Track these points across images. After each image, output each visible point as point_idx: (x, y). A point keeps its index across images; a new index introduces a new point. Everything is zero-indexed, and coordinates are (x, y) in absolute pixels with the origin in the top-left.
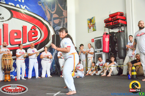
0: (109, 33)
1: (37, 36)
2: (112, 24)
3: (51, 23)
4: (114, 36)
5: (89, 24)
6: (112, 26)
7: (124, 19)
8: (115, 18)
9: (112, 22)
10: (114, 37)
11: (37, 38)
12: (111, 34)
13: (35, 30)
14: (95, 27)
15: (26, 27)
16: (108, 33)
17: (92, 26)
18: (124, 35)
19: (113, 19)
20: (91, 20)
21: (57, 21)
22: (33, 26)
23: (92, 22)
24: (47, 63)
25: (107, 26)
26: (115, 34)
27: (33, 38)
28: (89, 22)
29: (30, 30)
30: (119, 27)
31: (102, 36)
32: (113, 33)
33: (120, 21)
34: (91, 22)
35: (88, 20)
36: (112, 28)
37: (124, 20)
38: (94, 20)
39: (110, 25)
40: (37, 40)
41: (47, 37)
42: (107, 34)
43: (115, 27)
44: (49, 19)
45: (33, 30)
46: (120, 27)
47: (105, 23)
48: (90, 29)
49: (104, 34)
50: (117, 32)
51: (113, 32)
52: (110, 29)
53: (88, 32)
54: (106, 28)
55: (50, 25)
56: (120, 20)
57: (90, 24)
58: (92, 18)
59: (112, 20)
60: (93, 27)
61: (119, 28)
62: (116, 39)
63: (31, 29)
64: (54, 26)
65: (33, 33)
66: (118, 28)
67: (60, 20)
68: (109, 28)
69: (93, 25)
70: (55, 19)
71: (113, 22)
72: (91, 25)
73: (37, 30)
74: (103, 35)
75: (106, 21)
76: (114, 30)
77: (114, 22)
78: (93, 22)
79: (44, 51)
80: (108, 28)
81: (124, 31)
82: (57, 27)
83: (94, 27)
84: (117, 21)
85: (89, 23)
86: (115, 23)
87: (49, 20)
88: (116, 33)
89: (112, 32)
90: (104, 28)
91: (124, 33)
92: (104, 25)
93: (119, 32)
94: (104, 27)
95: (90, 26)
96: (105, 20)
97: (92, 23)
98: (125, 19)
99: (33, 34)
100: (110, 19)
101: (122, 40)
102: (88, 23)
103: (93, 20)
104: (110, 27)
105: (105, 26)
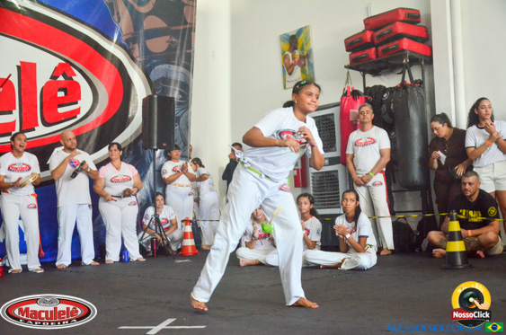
0: (366, 89)
1: (76, 103)
2: (374, 57)
3: (137, 52)
4: (382, 102)
5: (285, 57)
6: (376, 62)
7: (423, 35)
8: (385, 31)
9: (374, 49)
10: (384, 107)
11: (78, 111)
12: (370, 95)
13: (69, 78)
14: (311, 66)
15: (33, 66)
16: (362, 90)
17: (299, 63)
18: (423, 99)
19: (380, 36)
20: (293, 41)
21: (159, 45)
22: (60, 64)
23: (299, 47)
24: (121, 209)
25: (355, 65)
26: (385, 95)
27: (61, 110)
28: (287, 46)
29: (48, 79)
30: (402, 65)
31: (339, 100)
32: (381, 89)
33: (406, 43)
34: (296, 48)
35: (283, 38)
36: (375, 73)
37: (421, 38)
38: (307, 39)
39: (367, 58)
40: (79, 117)
41: (118, 105)
42: (355, 93)
43: (386, 68)
44: (130, 36)
45: (61, 78)
46: (407, 67)
47: (347, 50)
48: (290, 74)
49: (345, 95)
50: (396, 89)
51: (381, 86)
52: (368, 77)
53: (285, 88)
54: (351, 71)
55: (133, 58)
56: (405, 39)
57: (290, 55)
58: (300, 31)
59: (376, 41)
60: (303, 67)
61: (403, 73)
62: (391, 114)
63: (54, 77)
64: (146, 62)
65: (60, 90)
66: (400, 71)
67: (174, 40)
68: (364, 72)
69: (302, 57)
70: (152, 34)
71: (380, 49)
72: (293, 59)
73: (78, 78)
74: (341, 99)
75: (353, 45)
76: (383, 77)
77: (384, 47)
78: (302, 49)
79: (107, 161)
80: (360, 71)
81: (421, 83)
82: (160, 66)
83: (307, 67)
84: (397, 42)
85: (287, 53)
86: (385, 51)
87: (127, 41)
88: (391, 90)
89: (375, 87)
90: (346, 70)
91: (424, 88)
92: (345, 57)
93: (403, 85)
94: (346, 67)
95: (291, 61)
96: (349, 41)
97: (297, 53)
98: (425, 38)
99: (61, 94)
100: (369, 35)
101: (414, 116)
102: (283, 52)
103: (301, 40)
104: (369, 68)
105: (348, 63)
